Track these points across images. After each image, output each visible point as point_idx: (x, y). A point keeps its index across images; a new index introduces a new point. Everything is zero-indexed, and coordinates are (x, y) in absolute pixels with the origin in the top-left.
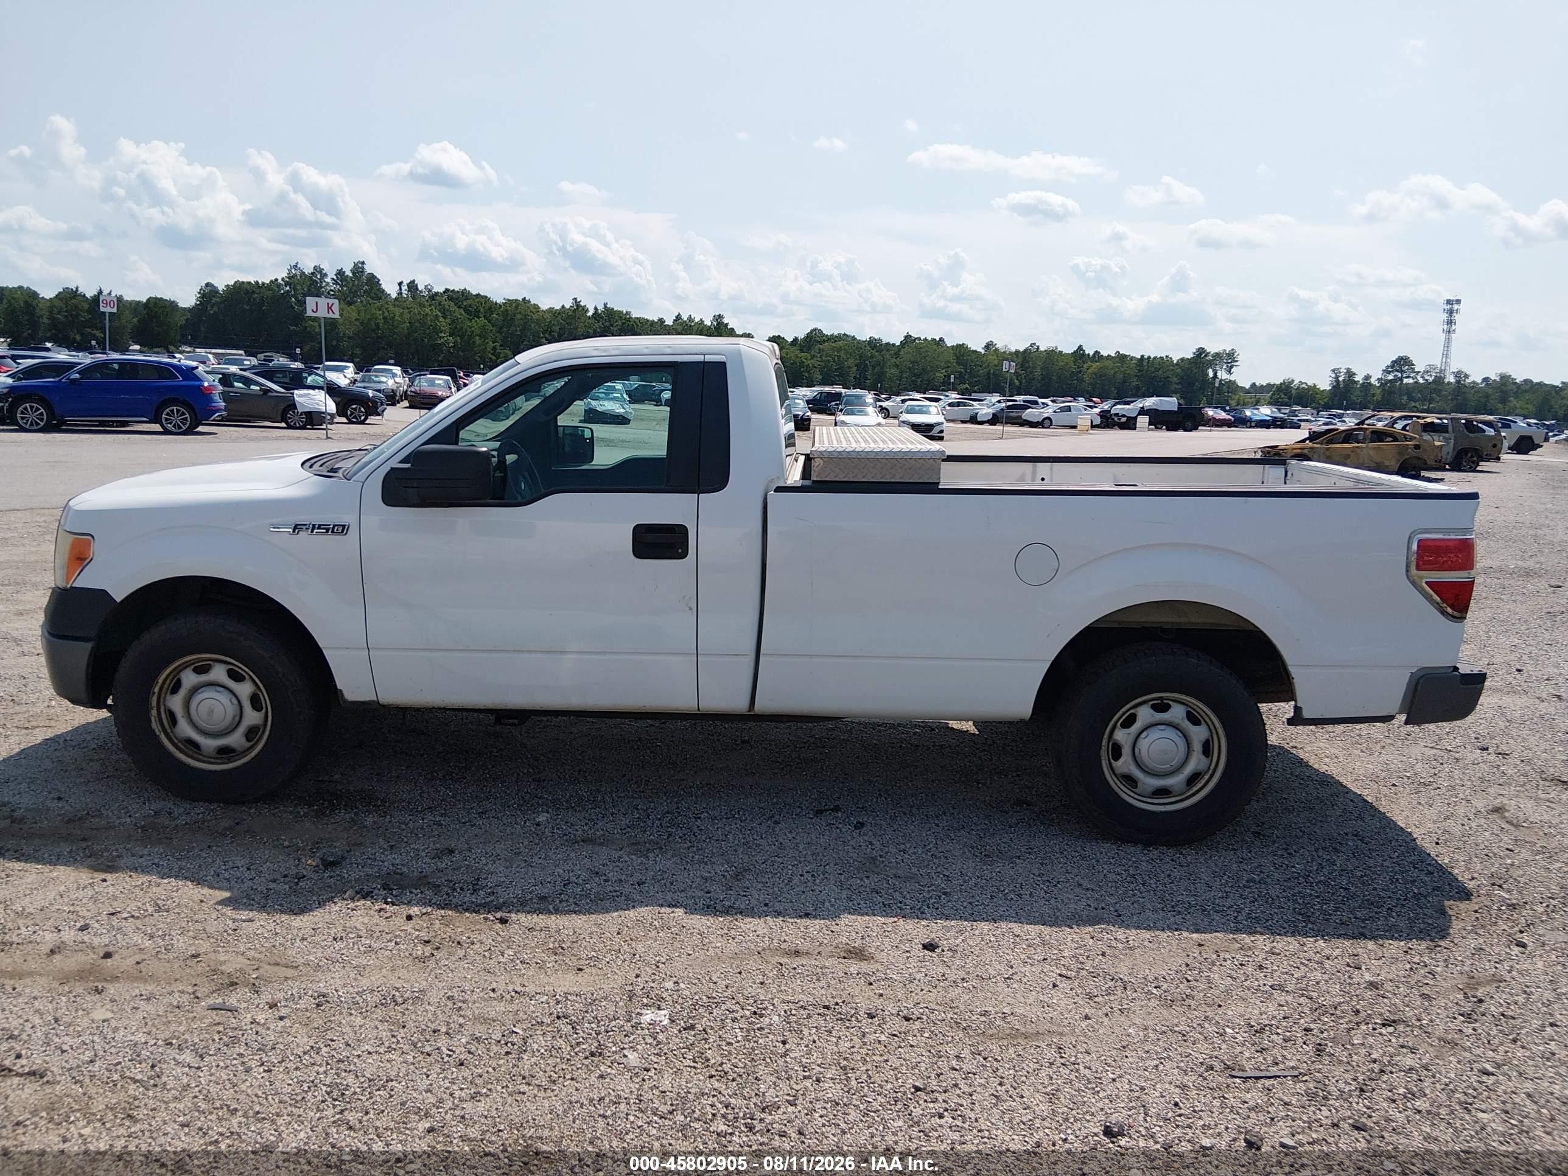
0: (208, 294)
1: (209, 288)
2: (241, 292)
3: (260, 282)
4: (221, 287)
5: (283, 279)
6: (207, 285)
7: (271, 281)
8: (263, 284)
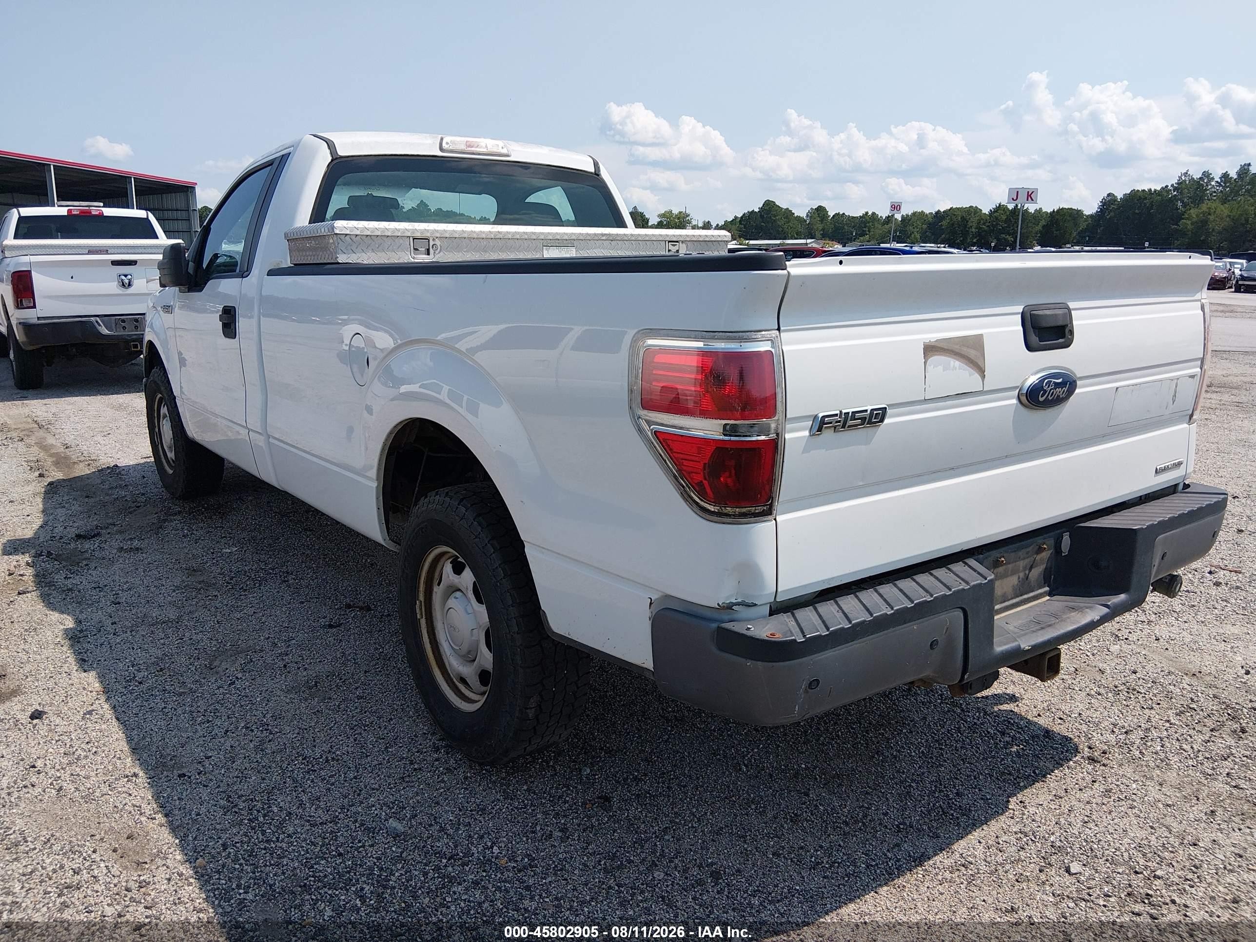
0: (1109, 203)
1: (1109, 198)
2: (1136, 199)
3: (1153, 190)
4: (1119, 195)
5: (1172, 185)
6: (1109, 195)
7: (1162, 188)
8: (1155, 191)
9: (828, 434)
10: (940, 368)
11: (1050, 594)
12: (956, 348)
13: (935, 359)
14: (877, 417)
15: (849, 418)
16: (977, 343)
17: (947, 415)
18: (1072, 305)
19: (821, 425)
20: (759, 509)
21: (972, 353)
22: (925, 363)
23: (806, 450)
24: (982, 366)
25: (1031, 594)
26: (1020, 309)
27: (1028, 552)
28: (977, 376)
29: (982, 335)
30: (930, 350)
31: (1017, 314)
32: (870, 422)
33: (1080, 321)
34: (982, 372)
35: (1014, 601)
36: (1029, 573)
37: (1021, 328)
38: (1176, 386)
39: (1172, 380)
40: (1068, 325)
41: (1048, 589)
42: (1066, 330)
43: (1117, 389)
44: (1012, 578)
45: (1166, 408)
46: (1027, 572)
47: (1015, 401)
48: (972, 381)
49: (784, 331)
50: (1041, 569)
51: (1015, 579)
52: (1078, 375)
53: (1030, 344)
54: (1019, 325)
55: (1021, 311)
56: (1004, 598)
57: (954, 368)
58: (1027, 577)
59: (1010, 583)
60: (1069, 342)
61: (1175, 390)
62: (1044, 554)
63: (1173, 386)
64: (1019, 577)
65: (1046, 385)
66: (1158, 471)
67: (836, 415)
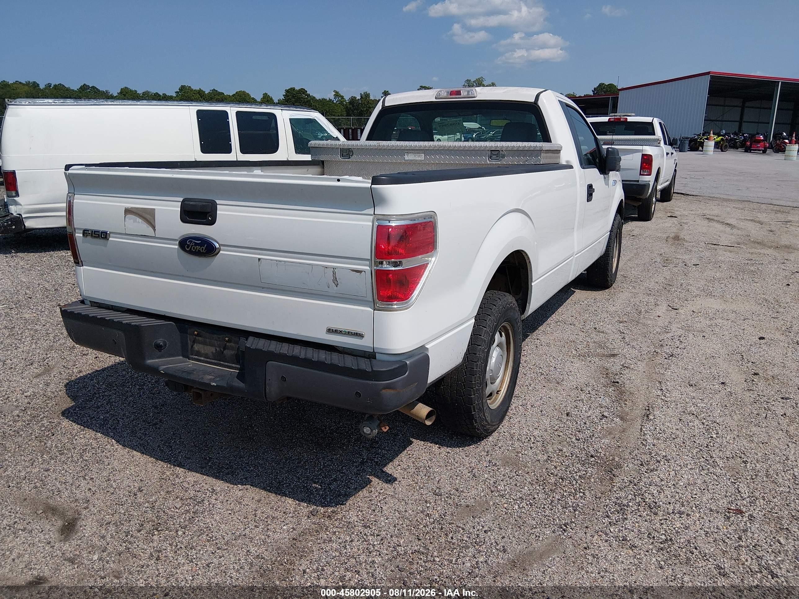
10: (132, 221)
11: (240, 370)
12: (140, 213)
13: (129, 216)
14: (104, 235)
15: (94, 233)
16: (153, 213)
18: (218, 202)
19: (85, 233)
21: (148, 217)
22: (125, 217)
23: (82, 242)
24: (154, 224)
25: (226, 364)
26: (181, 199)
27: (218, 338)
28: (151, 229)
29: (155, 209)
30: (128, 211)
31: (179, 201)
32: (102, 237)
33: (221, 211)
34: (154, 228)
35: (213, 361)
36: (224, 351)
37: (179, 209)
38: (334, 273)
39: (326, 268)
40: (209, 212)
41: (239, 366)
42: (208, 215)
43: (259, 259)
44: (211, 348)
45: (329, 287)
46: (222, 349)
47: (177, 247)
48: (149, 231)
49: (76, 194)
50: (233, 352)
51: (213, 349)
52: (220, 243)
53: (184, 219)
54: (179, 208)
55: (181, 201)
56: (206, 356)
57: (139, 222)
58: (223, 353)
59: (210, 350)
60: (212, 222)
61: (333, 276)
62: (232, 344)
63: (330, 272)
64: (216, 350)
65: (189, 242)
66: (330, 331)
67: (88, 231)
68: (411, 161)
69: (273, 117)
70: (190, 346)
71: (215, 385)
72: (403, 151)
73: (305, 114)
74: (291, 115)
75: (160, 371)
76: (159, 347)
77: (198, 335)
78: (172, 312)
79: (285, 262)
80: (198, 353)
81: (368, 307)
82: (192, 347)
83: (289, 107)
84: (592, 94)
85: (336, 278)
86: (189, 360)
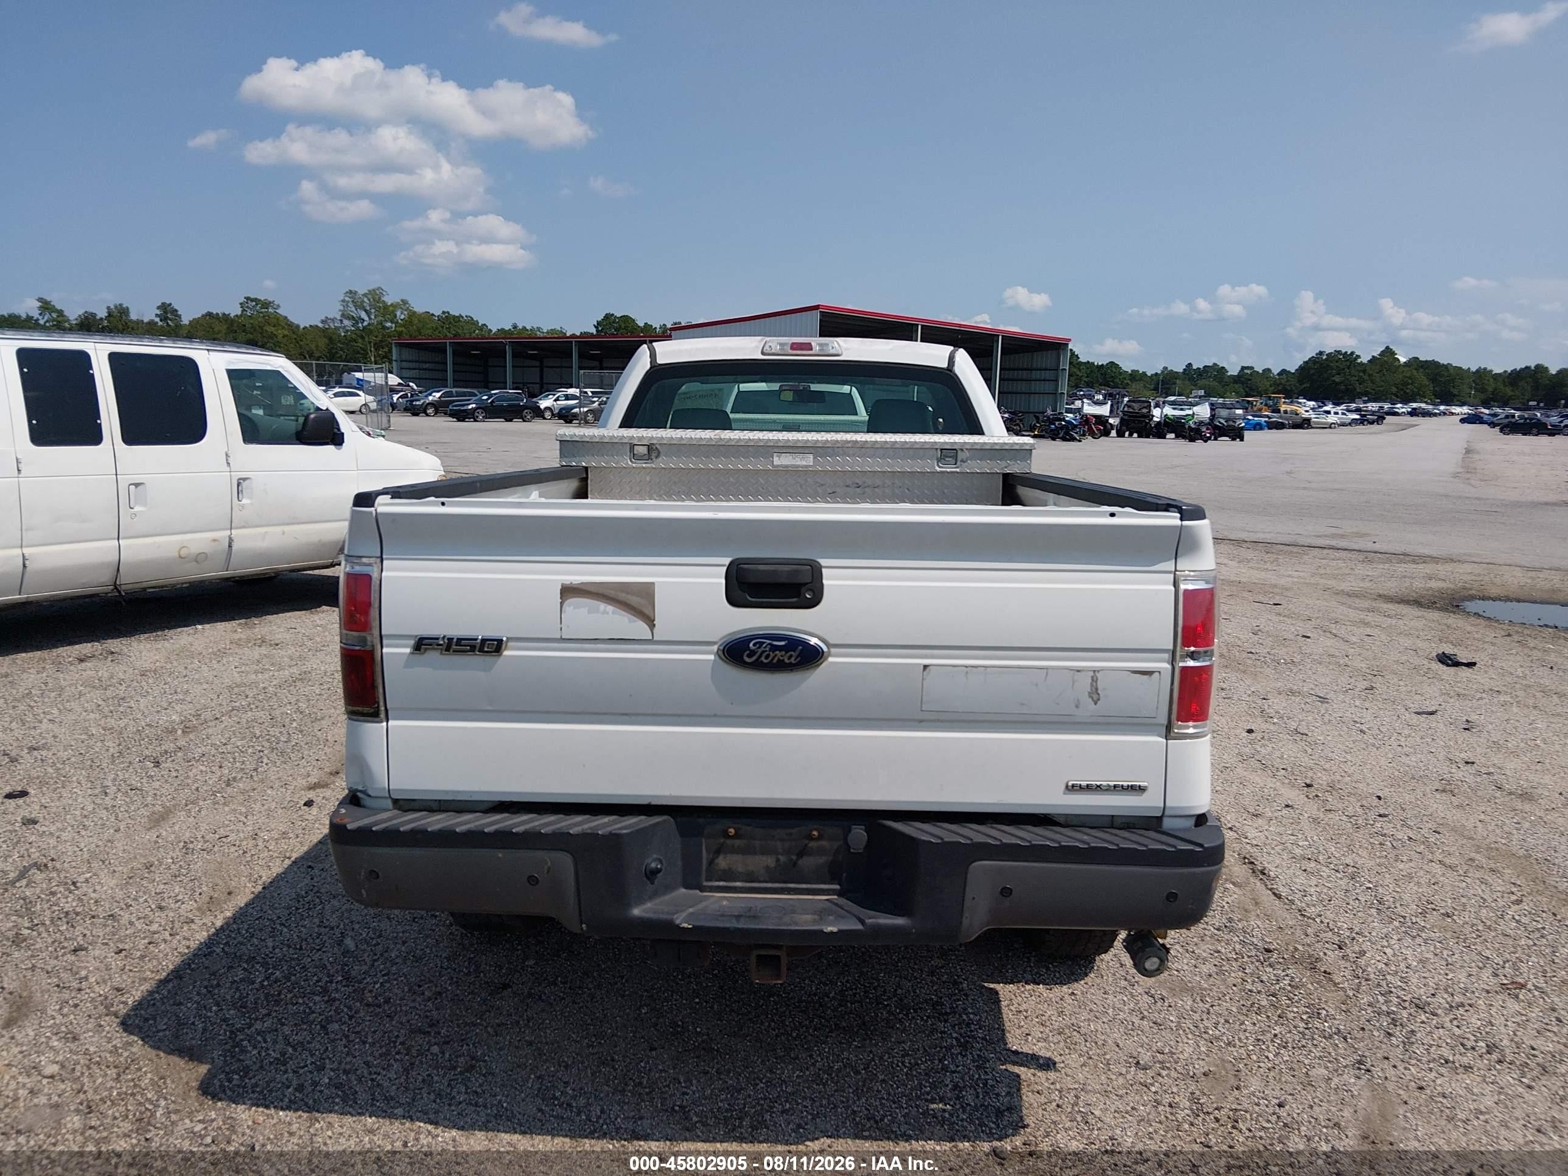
9: (433, 656)
10: (586, 611)
11: (840, 894)
12: (612, 593)
13: (573, 601)
14: (493, 647)
15: (454, 644)
16: (647, 591)
17: (598, 658)
18: (823, 562)
19: (422, 644)
20: (366, 710)
21: (634, 600)
22: (562, 604)
23: (407, 665)
24: (651, 615)
25: (804, 886)
26: (727, 561)
27: (791, 834)
28: (641, 625)
29: (653, 584)
30: (568, 591)
31: (723, 565)
32: (481, 650)
33: (831, 580)
34: (651, 622)
35: (769, 885)
36: (798, 859)
37: (723, 581)
38: (1094, 680)
39: (1078, 671)
40: (807, 584)
41: (838, 887)
42: (803, 589)
43: (925, 667)
44: (764, 858)
45: (1077, 707)
46: (794, 857)
47: (712, 657)
48: (640, 629)
49: (387, 559)
50: (822, 860)
51: (770, 861)
52: (832, 642)
53: (734, 599)
54: (721, 578)
55: (727, 564)
56: (750, 877)
57: (605, 612)
58: (795, 864)
59: (763, 862)
60: (814, 602)
61: (1092, 685)
62: (824, 843)
63: (1085, 681)
64: (778, 860)
65: (754, 645)
66: (1072, 789)
67: (438, 639)
68: (787, 466)
69: (190, 367)
70: (705, 862)
71: (835, 929)
72: (768, 450)
73: (262, 361)
74: (230, 362)
75: (678, 926)
76: (652, 874)
77: (737, 836)
78: (673, 794)
79: (985, 667)
80: (729, 875)
81: (1152, 735)
82: (711, 863)
83: (222, 345)
84: (595, 333)
85: (1097, 689)
86: (701, 891)
